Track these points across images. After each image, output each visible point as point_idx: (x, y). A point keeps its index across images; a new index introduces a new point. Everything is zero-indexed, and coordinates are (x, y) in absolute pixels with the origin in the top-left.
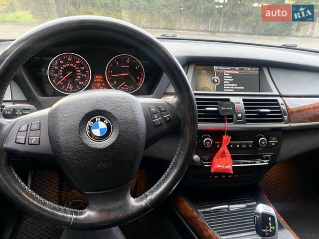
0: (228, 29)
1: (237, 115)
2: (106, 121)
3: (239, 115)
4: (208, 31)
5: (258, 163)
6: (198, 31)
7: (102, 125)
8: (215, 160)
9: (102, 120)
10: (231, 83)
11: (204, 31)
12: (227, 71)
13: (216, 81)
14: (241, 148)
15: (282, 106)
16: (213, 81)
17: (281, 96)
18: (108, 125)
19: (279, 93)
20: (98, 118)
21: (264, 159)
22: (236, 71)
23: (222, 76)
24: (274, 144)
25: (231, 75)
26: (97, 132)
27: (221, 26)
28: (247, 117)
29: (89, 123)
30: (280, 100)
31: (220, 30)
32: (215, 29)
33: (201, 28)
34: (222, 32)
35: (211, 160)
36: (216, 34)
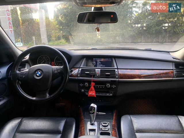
0: (172, 40)
1: (96, 75)
2: (41, 72)
3: (97, 75)
4: (159, 42)
5: (108, 95)
6: (153, 42)
7: (39, 73)
8: (89, 92)
9: (40, 72)
10: (100, 64)
11: (157, 42)
12: (98, 60)
13: (94, 64)
14: (100, 88)
15: (116, 72)
16: (93, 64)
17: (118, 69)
18: (41, 73)
19: (117, 67)
20: (39, 71)
21: (110, 93)
22: (102, 60)
23: (96, 62)
24: (114, 87)
25: (100, 61)
26: (38, 75)
27: (167, 39)
28: (100, 76)
29: (37, 72)
30: (116, 70)
31: (167, 42)
32: (163, 41)
33: (154, 41)
34: (169, 42)
35: (88, 92)
36: (164, 43)
